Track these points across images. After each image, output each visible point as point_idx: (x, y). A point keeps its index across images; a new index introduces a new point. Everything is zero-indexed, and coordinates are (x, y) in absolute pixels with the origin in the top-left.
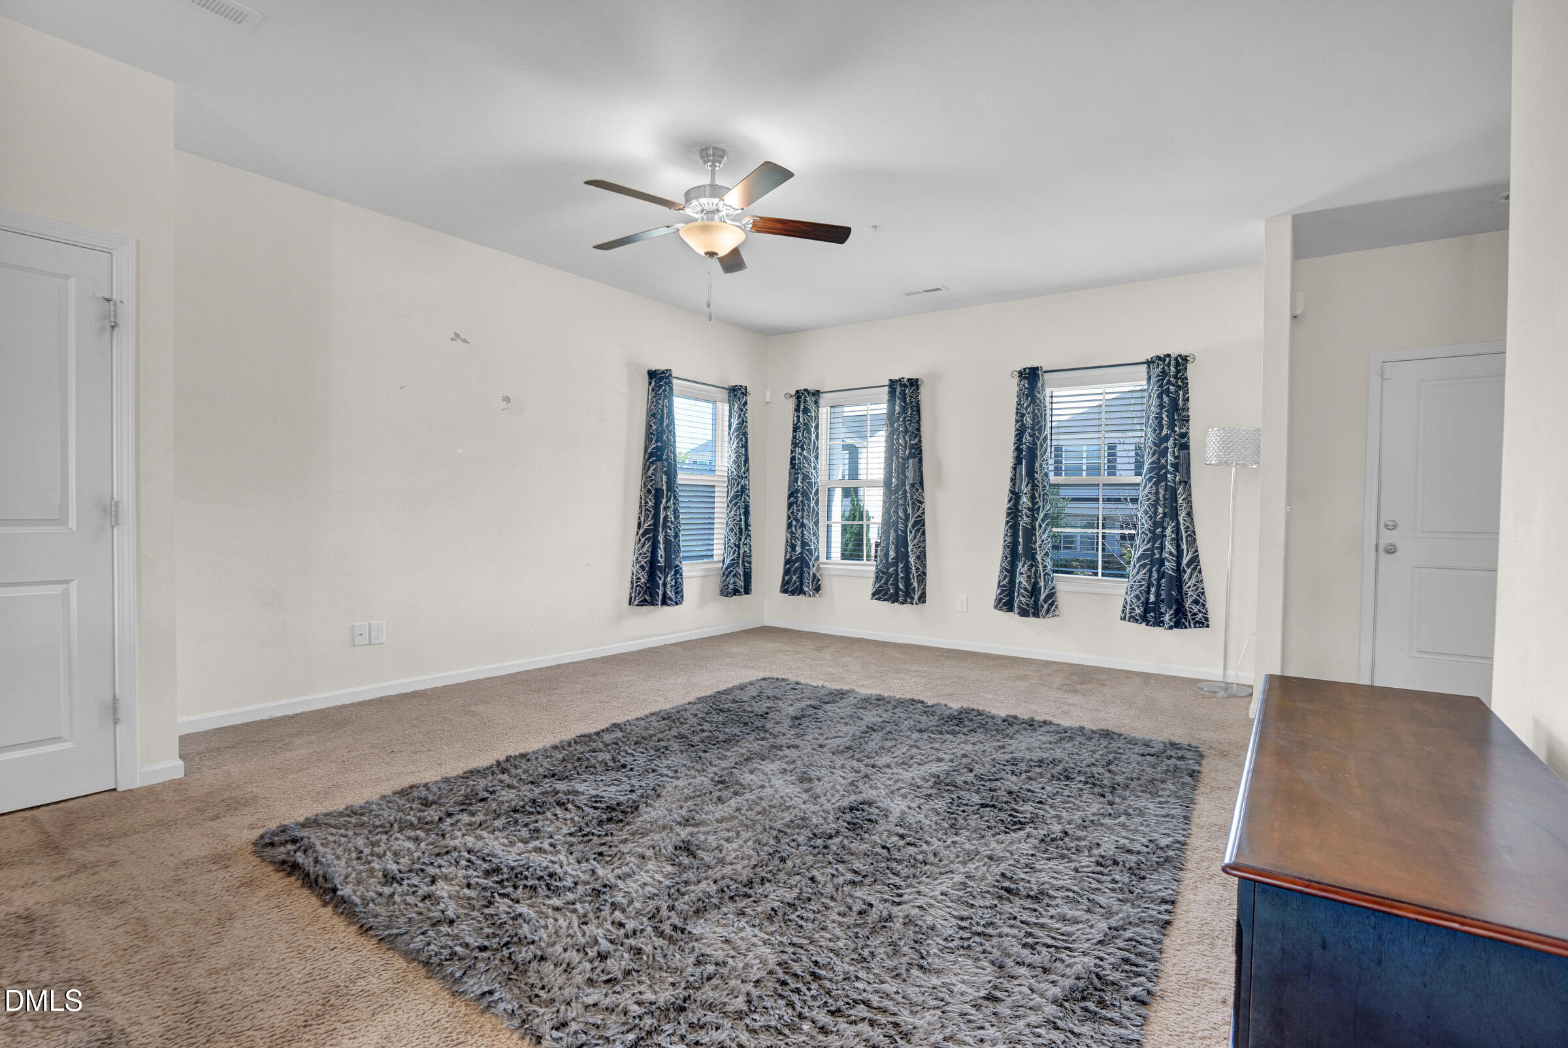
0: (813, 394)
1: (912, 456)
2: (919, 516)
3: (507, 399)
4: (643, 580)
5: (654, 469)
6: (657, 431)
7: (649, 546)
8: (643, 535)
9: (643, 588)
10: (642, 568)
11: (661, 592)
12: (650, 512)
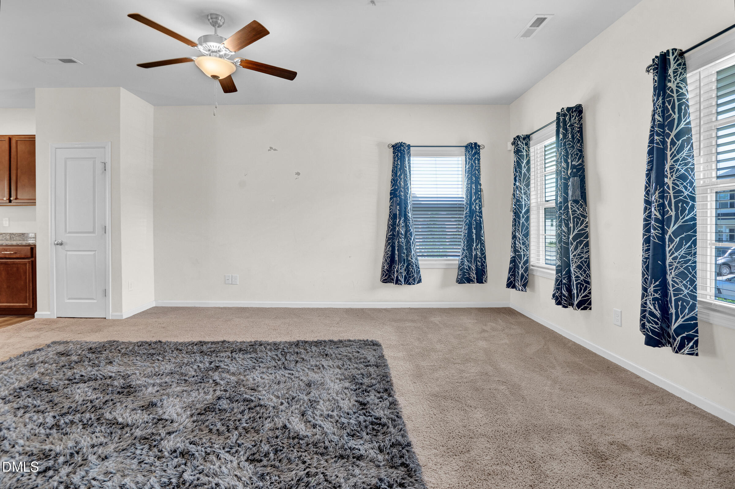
0: (524, 139)
1: (574, 175)
2: (582, 229)
3: (298, 174)
4: (386, 267)
5: (392, 203)
6: (393, 179)
7: (389, 248)
8: (387, 241)
9: (385, 272)
10: (386, 260)
11: (395, 276)
12: (390, 227)
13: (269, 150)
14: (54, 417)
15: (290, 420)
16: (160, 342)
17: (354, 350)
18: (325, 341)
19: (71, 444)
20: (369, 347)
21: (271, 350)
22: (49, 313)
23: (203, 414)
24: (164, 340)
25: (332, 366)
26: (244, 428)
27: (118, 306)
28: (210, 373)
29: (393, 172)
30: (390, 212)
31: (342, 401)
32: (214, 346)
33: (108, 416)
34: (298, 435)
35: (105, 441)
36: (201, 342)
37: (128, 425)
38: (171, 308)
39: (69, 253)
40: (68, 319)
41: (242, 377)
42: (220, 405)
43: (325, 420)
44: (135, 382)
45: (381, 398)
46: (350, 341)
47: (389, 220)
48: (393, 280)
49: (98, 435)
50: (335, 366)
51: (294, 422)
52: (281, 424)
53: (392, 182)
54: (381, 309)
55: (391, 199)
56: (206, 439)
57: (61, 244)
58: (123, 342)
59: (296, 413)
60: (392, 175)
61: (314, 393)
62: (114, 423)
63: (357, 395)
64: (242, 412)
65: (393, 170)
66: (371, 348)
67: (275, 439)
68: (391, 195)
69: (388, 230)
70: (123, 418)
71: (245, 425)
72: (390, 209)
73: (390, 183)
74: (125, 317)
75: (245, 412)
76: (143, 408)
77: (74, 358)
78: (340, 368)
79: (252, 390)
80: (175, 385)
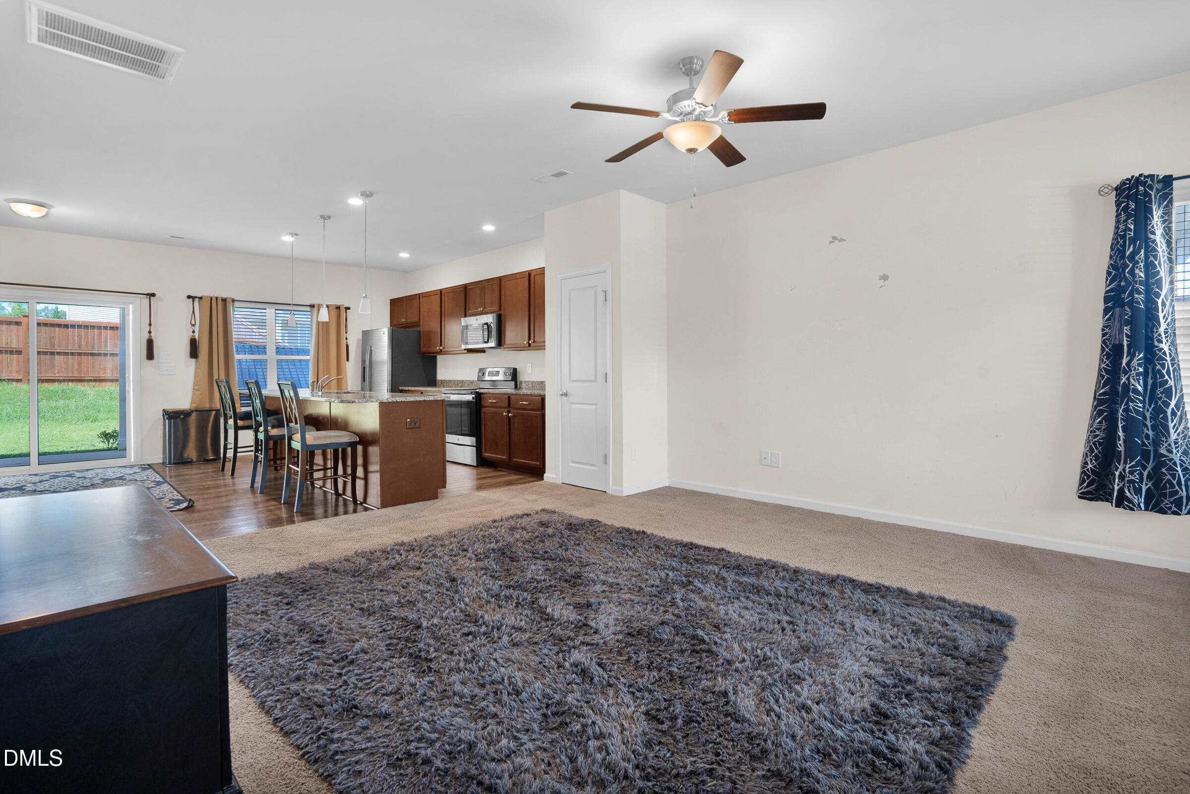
3: (885, 278)
4: (1090, 466)
5: (1109, 319)
6: (1114, 266)
7: (1100, 422)
8: (1096, 407)
9: (1088, 477)
10: (1092, 450)
11: (1116, 488)
12: (1103, 377)
13: (831, 242)
14: (501, 586)
15: (739, 688)
16: (643, 532)
17: (938, 618)
18: (888, 588)
19: (498, 617)
20: (979, 621)
21: (783, 578)
22: (555, 476)
23: (633, 636)
24: (649, 532)
25: (872, 633)
26: (670, 673)
27: (619, 480)
28: (676, 587)
29: (1112, 249)
30: (1104, 342)
31: (846, 695)
32: (707, 553)
33: (542, 602)
34: (735, 713)
35: (525, 627)
36: (691, 544)
37: (552, 619)
38: (686, 491)
39: (573, 406)
40: (570, 486)
41: (713, 606)
42: (658, 632)
43: (794, 712)
44: (589, 573)
45: (932, 719)
46: (943, 600)
47: (1101, 360)
48: (1111, 494)
49: (523, 618)
50: (877, 634)
51: (743, 692)
52: (723, 688)
53: (1109, 273)
54: (1076, 556)
55: (1106, 311)
56: (619, 668)
57: (566, 395)
58: (605, 524)
59: (755, 683)
60: (1111, 257)
61: (806, 664)
62: (542, 611)
63: (883, 696)
64: (682, 651)
65: (1112, 244)
66: (981, 625)
67: (701, 705)
68: (1106, 302)
69: (1098, 382)
70: (553, 610)
71: (676, 670)
72: (1104, 335)
73: (1104, 275)
74: (625, 493)
75: (686, 652)
76: (578, 606)
77: (550, 531)
78: (885, 641)
79: (715, 627)
80: (626, 590)
